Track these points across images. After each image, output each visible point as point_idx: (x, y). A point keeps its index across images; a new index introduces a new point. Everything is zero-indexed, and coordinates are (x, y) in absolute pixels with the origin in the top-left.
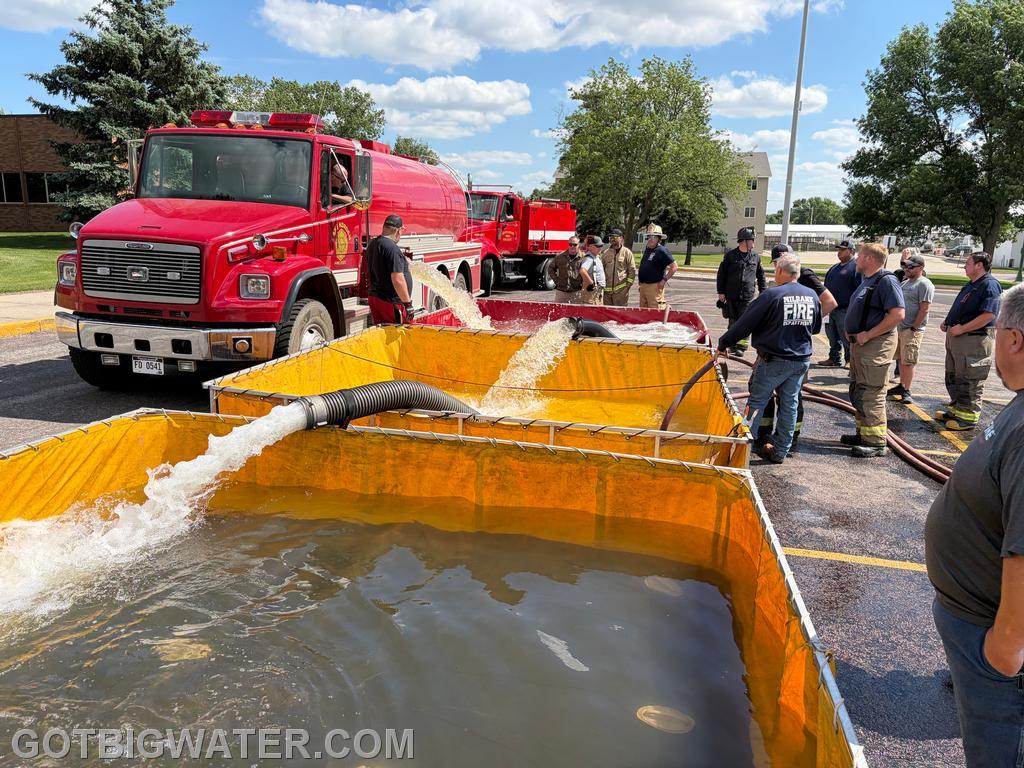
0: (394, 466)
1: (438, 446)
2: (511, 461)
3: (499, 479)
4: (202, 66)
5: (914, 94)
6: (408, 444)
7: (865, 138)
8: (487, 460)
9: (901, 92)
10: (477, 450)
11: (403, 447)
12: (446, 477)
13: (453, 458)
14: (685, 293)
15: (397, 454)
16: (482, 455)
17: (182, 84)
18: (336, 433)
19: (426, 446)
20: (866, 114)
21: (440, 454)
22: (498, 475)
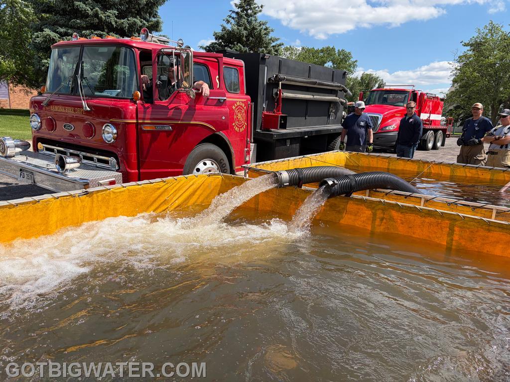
2: (394, 213)
3: (385, 223)
4: (271, 39)
8: (379, 212)
10: (373, 205)
12: (354, 220)
13: (359, 209)
16: (376, 208)
17: (261, 48)
18: (295, 190)
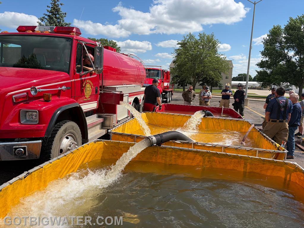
0: (175, 158)
1: (190, 153)
2: (215, 158)
3: (210, 163)
5: (278, 44)
6: (180, 152)
7: (263, 57)
8: (207, 158)
9: (274, 44)
10: (204, 154)
11: (179, 153)
12: (192, 162)
13: (195, 156)
14: (216, 102)
15: (176, 155)
16: (205, 156)
18: (157, 148)
19: (186, 152)
20: (263, 50)
21: (190, 155)
22: (210, 162)
